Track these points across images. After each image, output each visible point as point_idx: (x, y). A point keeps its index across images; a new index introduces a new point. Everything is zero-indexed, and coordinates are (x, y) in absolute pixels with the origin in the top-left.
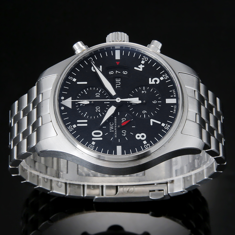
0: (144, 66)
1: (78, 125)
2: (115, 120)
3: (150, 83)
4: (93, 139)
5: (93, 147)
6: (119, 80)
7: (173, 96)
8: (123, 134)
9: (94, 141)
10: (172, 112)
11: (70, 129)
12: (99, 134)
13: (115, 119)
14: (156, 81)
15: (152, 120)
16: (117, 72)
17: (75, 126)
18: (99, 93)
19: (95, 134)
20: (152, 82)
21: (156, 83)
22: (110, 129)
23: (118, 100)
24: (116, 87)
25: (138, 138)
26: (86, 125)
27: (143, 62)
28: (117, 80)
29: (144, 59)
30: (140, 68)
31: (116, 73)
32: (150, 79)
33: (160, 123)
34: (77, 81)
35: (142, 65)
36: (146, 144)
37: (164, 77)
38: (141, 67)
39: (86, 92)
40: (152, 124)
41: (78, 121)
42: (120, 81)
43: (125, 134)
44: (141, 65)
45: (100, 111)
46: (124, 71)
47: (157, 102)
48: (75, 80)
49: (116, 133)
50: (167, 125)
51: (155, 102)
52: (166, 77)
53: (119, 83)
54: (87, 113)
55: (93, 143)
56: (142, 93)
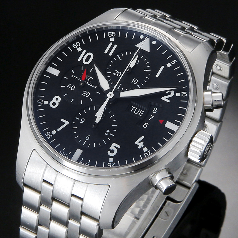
0: (139, 147)
1: (111, 44)
2: (92, 85)
3: (114, 144)
4: (85, 51)
5: (75, 47)
7: (82, 160)
9: (81, 52)
11: (112, 33)
12: (87, 60)
13: (94, 86)
14: (112, 151)
15: (67, 123)
16: (152, 117)
17: (112, 39)
18: (137, 84)
19: (89, 56)
20: (114, 147)
21: (110, 150)
23: (110, 95)
24: (134, 107)
25: (55, 98)
26: (106, 52)
27: (145, 149)
28: (142, 112)
30: (140, 142)
31: (151, 115)
32: (119, 146)
33: (59, 130)
34: (166, 66)
35: (142, 147)
36: (43, 103)
37: (112, 163)
38: (141, 145)
39: (147, 70)
40: (62, 120)
41: (116, 46)
42: (139, 115)
43: (70, 87)
44: (143, 146)
45: (114, 74)
46: (148, 125)
47: (86, 140)
48: (169, 65)
49: (77, 78)
50: (51, 136)
51: (87, 138)
52: (110, 165)
53: (136, 112)
54: (120, 59)
55: (79, 49)
56: (107, 130)
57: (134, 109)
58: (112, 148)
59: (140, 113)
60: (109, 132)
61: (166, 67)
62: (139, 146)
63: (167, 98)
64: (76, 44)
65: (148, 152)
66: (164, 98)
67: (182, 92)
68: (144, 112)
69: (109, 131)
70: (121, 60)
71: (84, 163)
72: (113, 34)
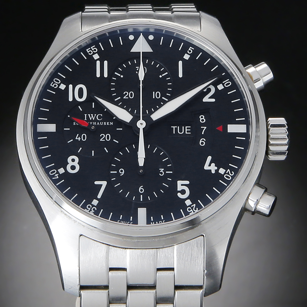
0: (213, 172)
1: (98, 63)
2: (106, 123)
3: (179, 183)
4: (71, 86)
5: (55, 86)
6: (188, 132)
7: (152, 220)
8: (80, 136)
9: (67, 88)
10: (121, 218)
11: (91, 49)
12: (81, 96)
13: (110, 123)
14: (183, 192)
15: (104, 183)
16: (204, 128)
17: (96, 57)
18: (161, 97)
19: (81, 89)
20: (182, 185)
21: (179, 192)
22: (89, 115)
23: (141, 124)
24: (174, 127)
25: (70, 159)
26: (98, 75)
27: (222, 171)
28: (187, 128)
29: (228, 174)
30: (210, 165)
31: (202, 127)
32: (187, 182)
33: (99, 196)
35: (215, 170)
36: (58, 173)
37: (192, 206)
38: (213, 168)
39: (163, 75)
40: (96, 183)
41: (106, 63)
42: (186, 133)
43: (79, 139)
44: (216, 168)
45: (124, 98)
46: (205, 140)
47: (141, 194)
48: (187, 57)
50: (94, 209)
51: (141, 191)
52: (191, 210)
53: (181, 131)
54: (121, 77)
55: (63, 87)
56: (160, 169)
57: (176, 129)
58: (180, 188)
59: (186, 130)
60: (163, 171)
61: (184, 61)
62: (211, 170)
63: (209, 98)
64: (54, 83)
65: (227, 172)
66: (206, 99)
67: (223, 82)
68: (190, 127)
69: (163, 169)
70: (123, 76)
71: (157, 222)
72: (93, 50)
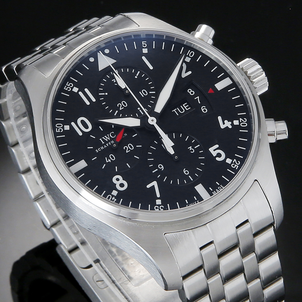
0: (230, 127)
1: (80, 93)
3: (211, 150)
4: (73, 123)
5: (61, 130)
6: (187, 108)
7: (212, 190)
8: (108, 158)
9: (71, 127)
10: (187, 203)
11: (67, 86)
12: (86, 127)
13: (124, 135)
14: (219, 155)
15: (155, 183)
16: (197, 98)
17: (76, 90)
18: (148, 93)
19: (83, 122)
20: (214, 150)
21: (216, 157)
22: (103, 138)
23: (152, 121)
24: (174, 110)
25: (114, 181)
26: (88, 103)
27: (236, 122)
28: (185, 105)
29: (242, 122)
30: (224, 123)
31: (195, 99)
32: (217, 146)
33: (158, 195)
34: (145, 55)
36: (113, 196)
37: (233, 162)
38: (228, 124)
39: (137, 75)
40: (148, 186)
41: (86, 90)
42: (187, 109)
43: (109, 160)
44: (230, 123)
46: (205, 107)
47: (188, 175)
48: (145, 51)
49: (102, 148)
50: (162, 208)
51: (187, 173)
52: (235, 165)
53: (182, 111)
54: (106, 94)
55: (67, 128)
56: (188, 148)
57: (177, 111)
58: (214, 154)
59: (185, 107)
60: (192, 148)
62: (227, 127)
63: (186, 73)
64: (58, 128)
65: (241, 121)
66: (184, 75)
67: (187, 54)
68: (186, 103)
69: (191, 147)
70: (107, 93)
71: (216, 190)
72: (69, 86)
